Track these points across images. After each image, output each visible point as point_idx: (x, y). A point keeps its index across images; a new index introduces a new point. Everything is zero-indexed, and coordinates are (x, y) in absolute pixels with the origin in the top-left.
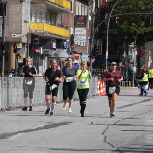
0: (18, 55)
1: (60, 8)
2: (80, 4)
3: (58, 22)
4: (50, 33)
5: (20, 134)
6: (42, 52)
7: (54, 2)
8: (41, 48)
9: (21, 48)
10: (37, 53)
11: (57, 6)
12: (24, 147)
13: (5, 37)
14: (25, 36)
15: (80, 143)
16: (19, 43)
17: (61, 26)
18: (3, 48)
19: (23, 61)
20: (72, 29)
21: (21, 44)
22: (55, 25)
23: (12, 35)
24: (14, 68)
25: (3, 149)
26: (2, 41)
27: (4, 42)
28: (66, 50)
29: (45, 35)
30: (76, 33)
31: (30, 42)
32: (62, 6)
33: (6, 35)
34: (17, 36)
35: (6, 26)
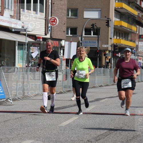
0: (106, 57)
1: (131, 31)
2: (142, 28)
3: (129, 38)
4: (125, 45)
5: (106, 99)
6: (120, 56)
7: (127, 27)
8: (120, 53)
9: (108, 53)
10: (117, 56)
11: (128, 30)
12: (109, 105)
13: (99, 47)
14: (110, 46)
15: (140, 104)
16: (107, 50)
17: (131, 41)
18: (98, 53)
19: (109, 60)
20: (137, 42)
21: (108, 51)
22: (127, 40)
23: (103, 45)
24: (104, 65)
25: (97, 106)
26: (97, 49)
27: (99, 50)
28: (133, 54)
29: (122, 46)
30: (139, 45)
31: (113, 50)
32: (131, 29)
33: (99, 46)
34: (105, 46)
35: (100, 41)
